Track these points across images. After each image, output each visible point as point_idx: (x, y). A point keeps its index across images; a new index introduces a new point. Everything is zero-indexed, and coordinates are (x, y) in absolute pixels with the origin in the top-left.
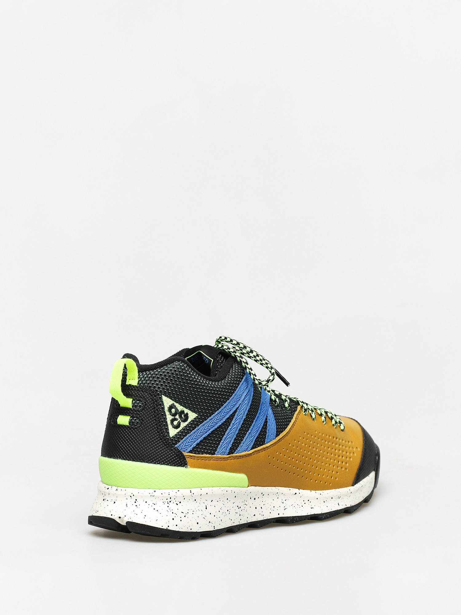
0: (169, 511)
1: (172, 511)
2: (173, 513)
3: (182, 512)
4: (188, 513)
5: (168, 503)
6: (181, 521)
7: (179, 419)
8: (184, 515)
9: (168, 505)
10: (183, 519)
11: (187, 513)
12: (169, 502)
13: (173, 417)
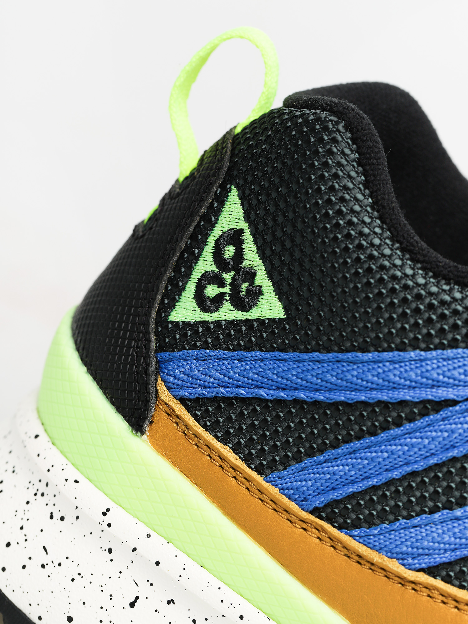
0: (20, 514)
1: (24, 523)
2: (22, 528)
3: (45, 548)
4: (60, 565)
5: (36, 494)
6: (24, 567)
7: (227, 289)
8: (45, 559)
9: (32, 498)
10: (34, 566)
11: (56, 564)
12: (39, 494)
13: (218, 270)
